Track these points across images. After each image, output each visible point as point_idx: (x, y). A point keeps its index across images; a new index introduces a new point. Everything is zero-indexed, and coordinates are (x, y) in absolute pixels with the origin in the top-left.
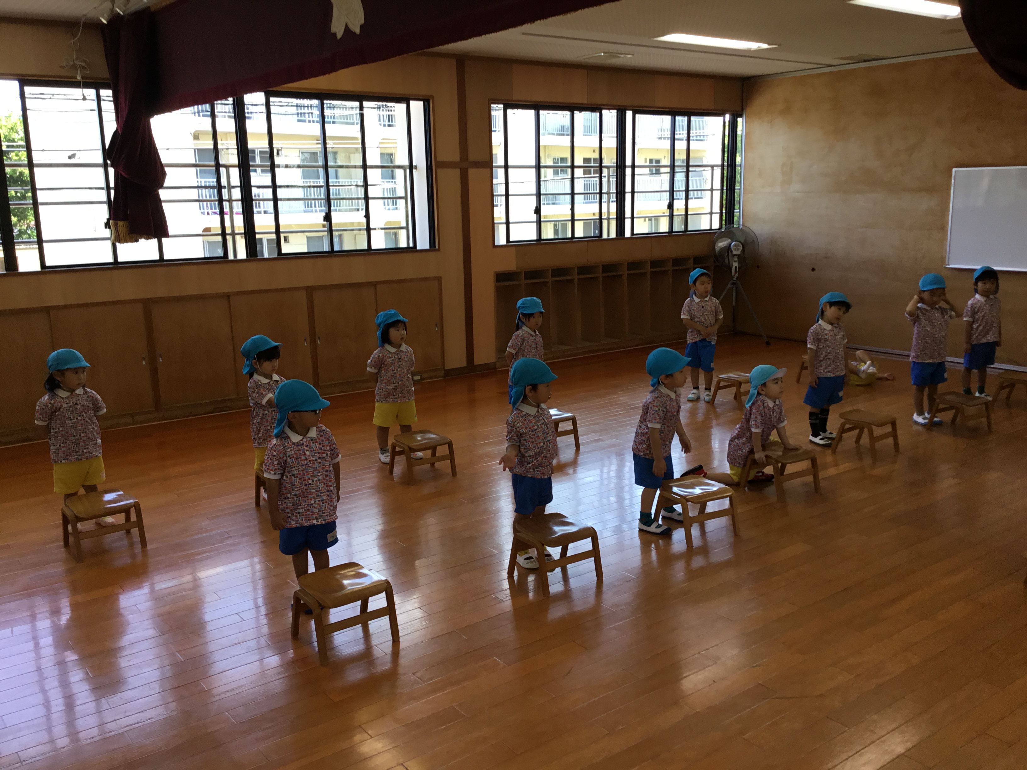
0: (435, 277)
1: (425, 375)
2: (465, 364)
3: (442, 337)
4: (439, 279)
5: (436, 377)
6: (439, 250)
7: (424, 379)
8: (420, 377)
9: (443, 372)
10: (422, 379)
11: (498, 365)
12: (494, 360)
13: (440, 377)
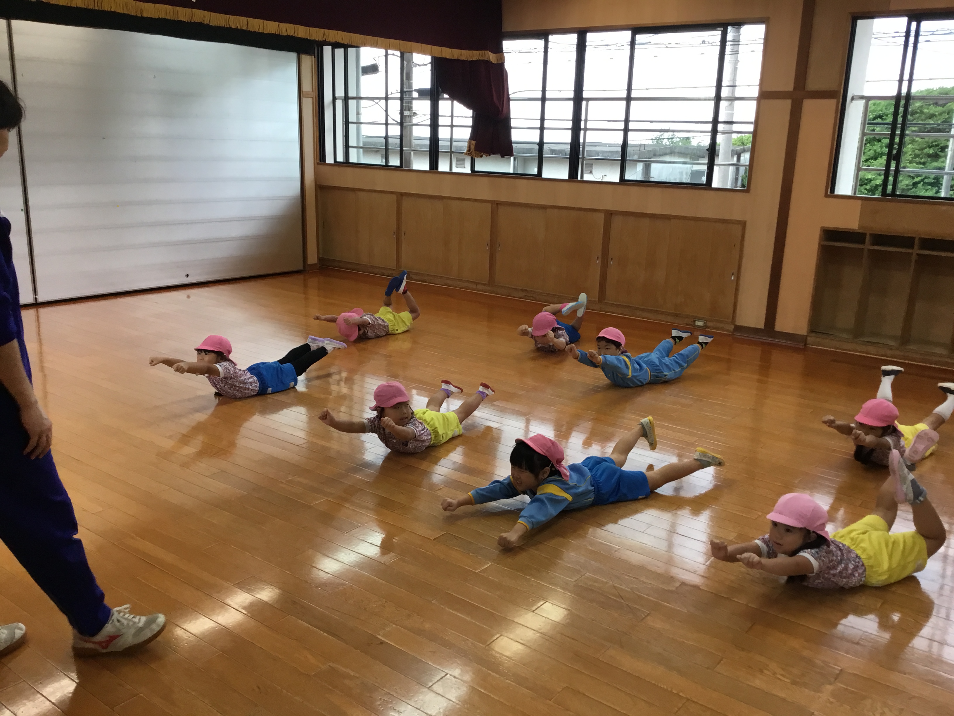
0: (738, 221)
1: (710, 324)
2: (761, 325)
3: (737, 289)
4: (743, 224)
5: (722, 329)
6: (748, 191)
7: (709, 328)
8: (703, 323)
9: (733, 327)
10: (706, 326)
11: (810, 340)
12: (805, 334)
13: (727, 331)
